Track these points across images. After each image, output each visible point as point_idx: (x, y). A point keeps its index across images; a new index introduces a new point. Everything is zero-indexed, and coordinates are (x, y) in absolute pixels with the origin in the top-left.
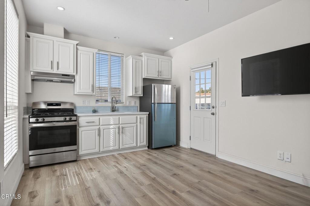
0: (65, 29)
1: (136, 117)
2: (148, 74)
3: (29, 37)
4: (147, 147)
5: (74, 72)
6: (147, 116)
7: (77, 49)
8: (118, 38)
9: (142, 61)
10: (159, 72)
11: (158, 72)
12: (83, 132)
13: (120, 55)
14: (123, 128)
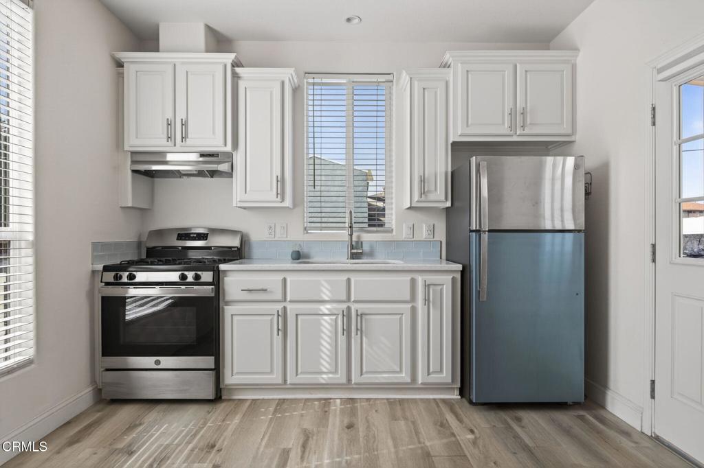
0: (210, 30)
1: (409, 278)
2: (467, 126)
3: (120, 65)
4: (457, 392)
5: (226, 145)
6: (454, 279)
7: (236, 76)
8: (357, 21)
9: (447, 83)
10: (517, 116)
11: (513, 114)
12: (235, 318)
13: (382, 79)
14: (361, 316)
